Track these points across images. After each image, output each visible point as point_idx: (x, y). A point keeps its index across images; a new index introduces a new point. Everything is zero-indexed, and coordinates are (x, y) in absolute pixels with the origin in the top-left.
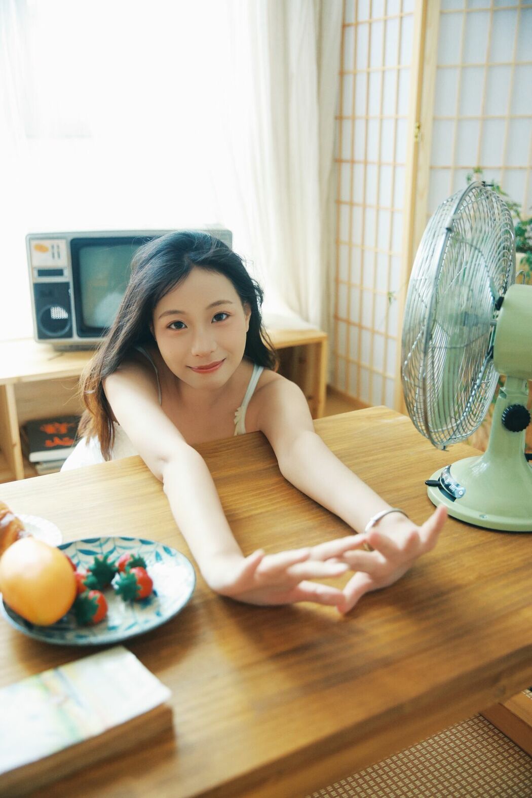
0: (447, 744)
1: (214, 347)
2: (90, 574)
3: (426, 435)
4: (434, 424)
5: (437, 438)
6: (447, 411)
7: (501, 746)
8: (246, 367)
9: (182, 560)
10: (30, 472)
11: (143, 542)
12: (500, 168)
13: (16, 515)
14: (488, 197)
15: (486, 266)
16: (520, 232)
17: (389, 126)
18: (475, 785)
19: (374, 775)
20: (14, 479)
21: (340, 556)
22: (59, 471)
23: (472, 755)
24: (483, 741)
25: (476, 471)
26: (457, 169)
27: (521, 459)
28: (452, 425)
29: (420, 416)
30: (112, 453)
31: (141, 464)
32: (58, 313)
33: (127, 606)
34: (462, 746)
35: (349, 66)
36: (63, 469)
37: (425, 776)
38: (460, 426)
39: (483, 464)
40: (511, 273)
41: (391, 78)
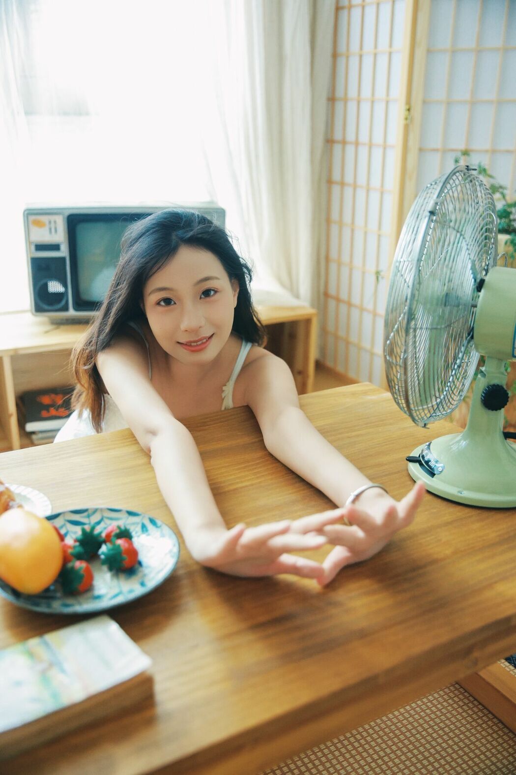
0: (423, 711)
1: (203, 322)
2: (77, 544)
3: (407, 412)
4: (415, 403)
5: (417, 416)
6: (427, 389)
7: (475, 713)
8: (234, 343)
9: (166, 530)
10: (26, 441)
11: (130, 513)
12: (487, 151)
13: (7, 485)
14: (471, 181)
15: (467, 249)
16: (505, 214)
17: (380, 108)
18: (450, 750)
19: (352, 740)
20: (10, 448)
21: (320, 530)
22: (52, 442)
23: (447, 722)
24: (458, 708)
25: (455, 448)
26: (445, 151)
27: (499, 436)
28: (432, 403)
29: (401, 394)
30: (103, 425)
31: (130, 437)
32: (55, 287)
33: (113, 576)
34: (438, 713)
35: (342, 48)
36: (56, 440)
37: (401, 741)
38: (440, 405)
39: (462, 442)
40: (492, 256)
41: (383, 61)
